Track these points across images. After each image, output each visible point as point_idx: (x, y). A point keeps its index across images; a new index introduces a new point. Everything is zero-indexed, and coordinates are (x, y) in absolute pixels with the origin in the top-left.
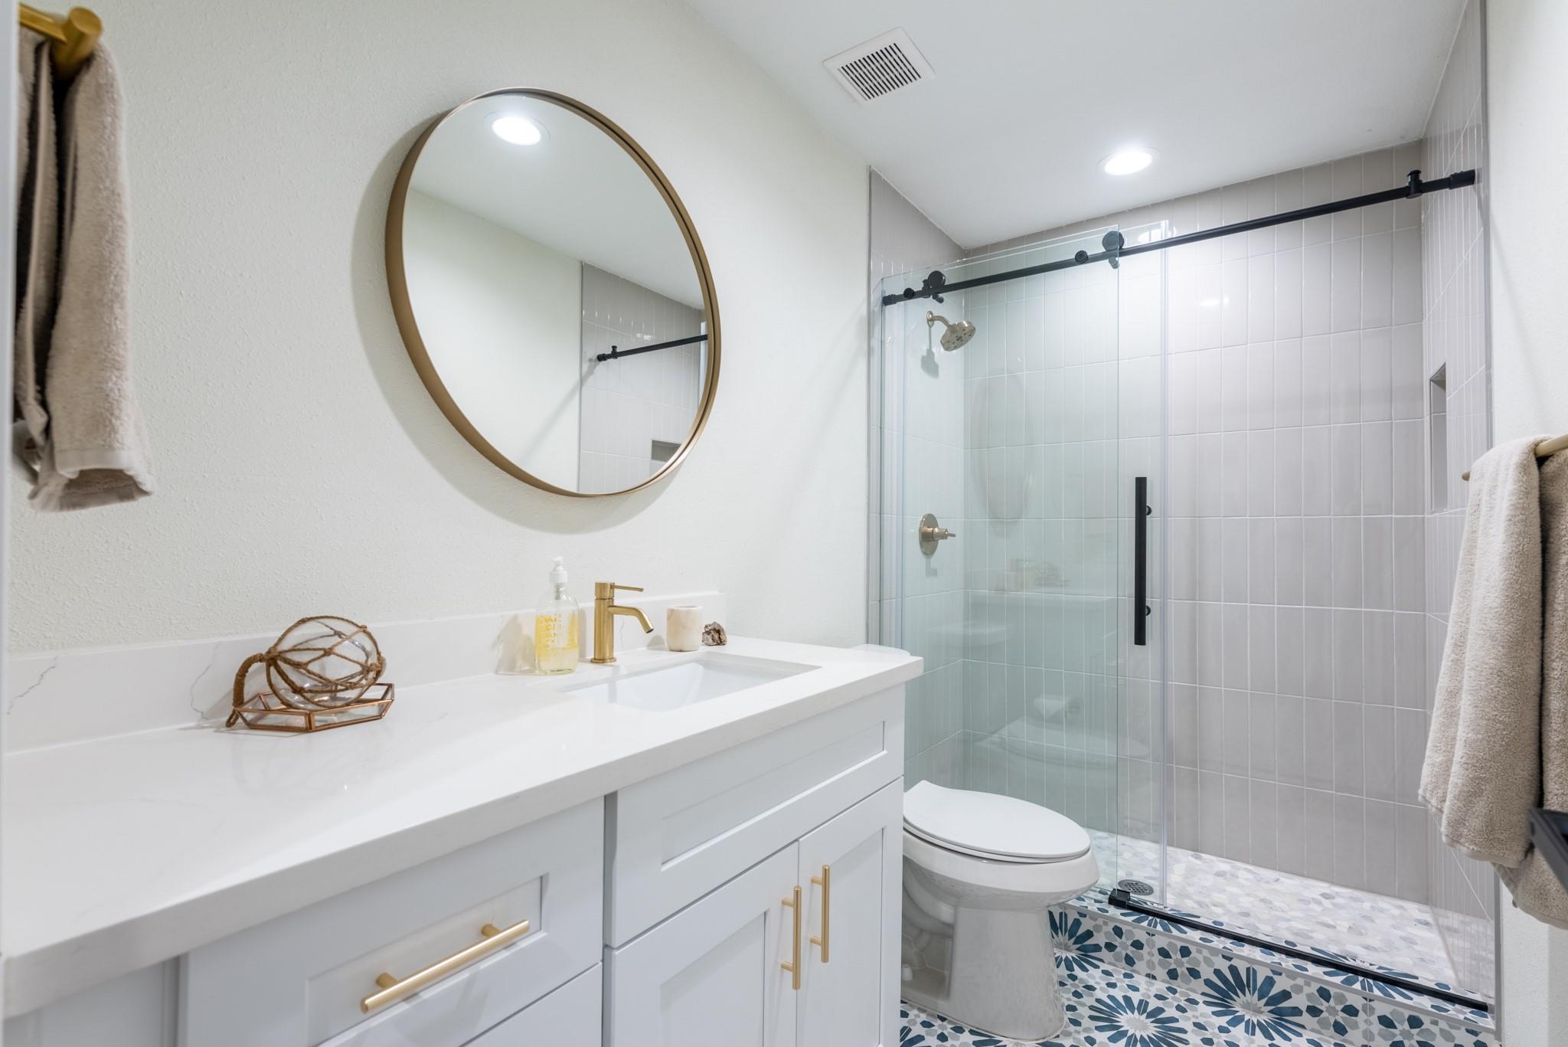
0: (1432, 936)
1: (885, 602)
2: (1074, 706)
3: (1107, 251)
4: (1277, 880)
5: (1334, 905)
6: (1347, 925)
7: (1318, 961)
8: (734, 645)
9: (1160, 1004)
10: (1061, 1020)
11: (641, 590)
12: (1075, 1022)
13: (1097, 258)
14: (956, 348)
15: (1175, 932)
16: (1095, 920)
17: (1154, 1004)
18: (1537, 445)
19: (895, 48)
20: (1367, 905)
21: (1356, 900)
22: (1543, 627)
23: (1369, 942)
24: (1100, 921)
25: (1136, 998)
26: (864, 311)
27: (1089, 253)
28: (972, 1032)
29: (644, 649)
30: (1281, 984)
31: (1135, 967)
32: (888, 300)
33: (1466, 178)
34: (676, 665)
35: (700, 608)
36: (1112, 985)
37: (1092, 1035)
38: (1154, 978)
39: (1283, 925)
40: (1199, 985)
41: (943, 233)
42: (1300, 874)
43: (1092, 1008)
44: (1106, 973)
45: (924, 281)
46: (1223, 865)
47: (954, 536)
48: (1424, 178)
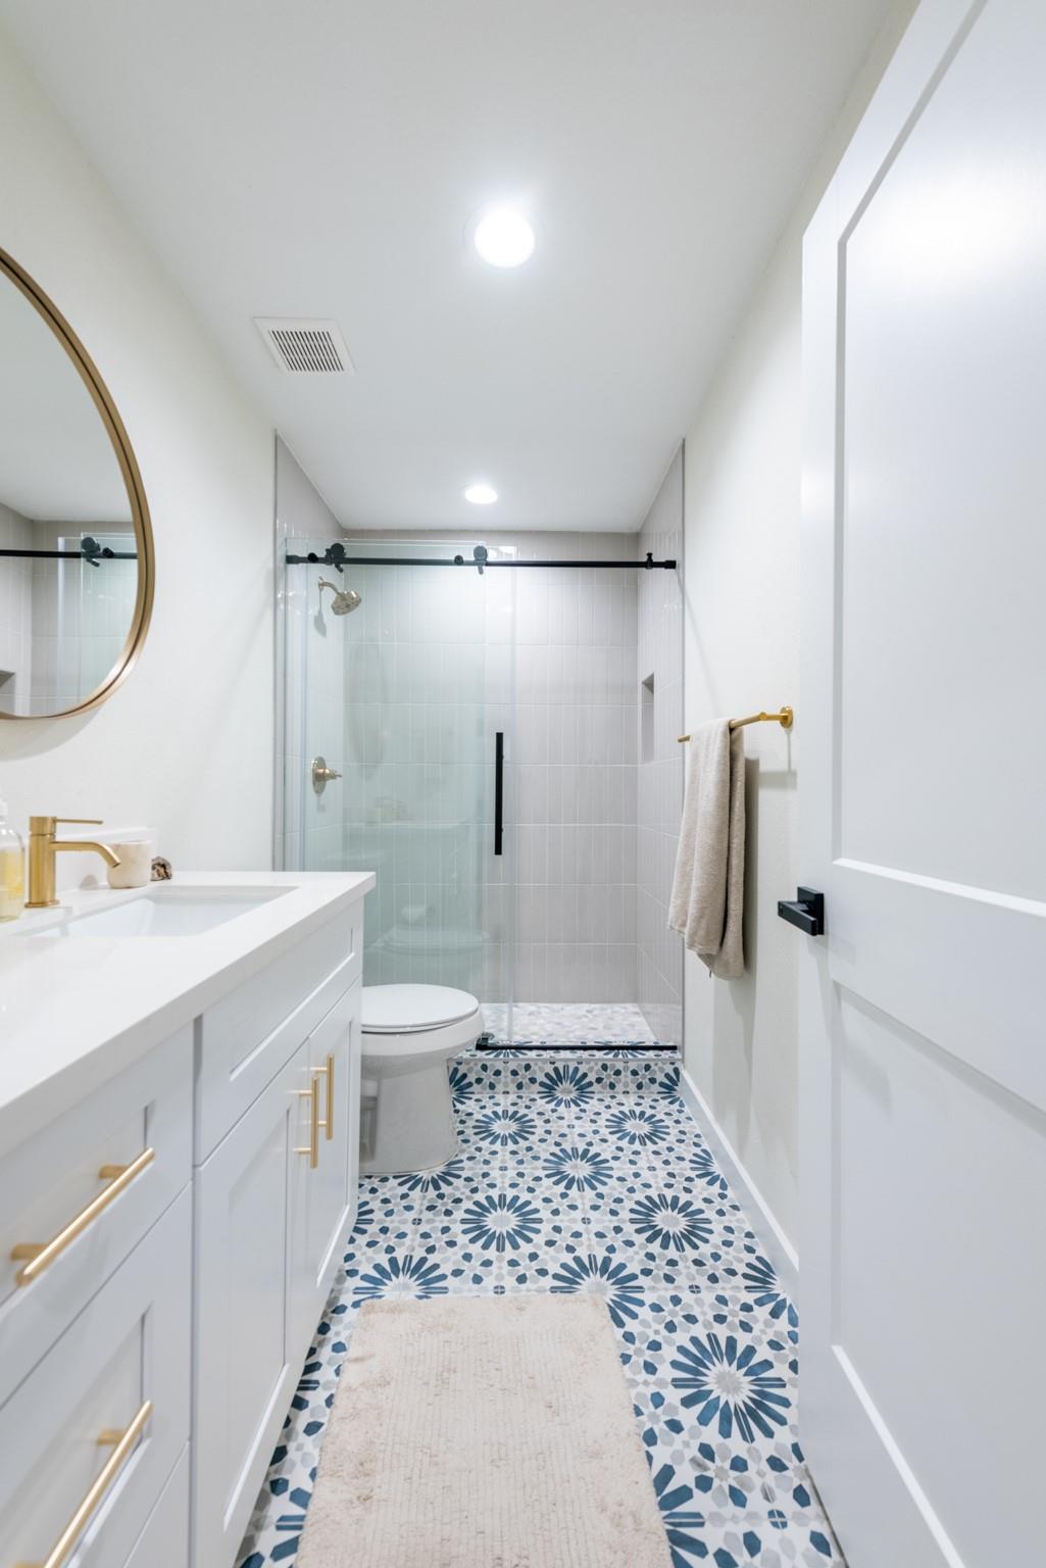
0: (640, 1019)
1: (288, 835)
2: (431, 911)
3: (477, 560)
4: (562, 1009)
5: (595, 1016)
6: (602, 1025)
7: (599, 1048)
8: (179, 877)
9: (515, 1108)
10: (457, 1142)
11: (100, 823)
12: (466, 1141)
13: (469, 564)
14: (344, 613)
15: (521, 1056)
16: (468, 1064)
17: (511, 1110)
18: (730, 723)
19: (326, 336)
20: (609, 1011)
21: (603, 1009)
22: (730, 821)
23: (614, 1032)
24: (472, 1065)
25: (499, 1110)
26: (271, 565)
27: (464, 559)
28: (395, 1177)
29: (76, 890)
30: (583, 1069)
31: (496, 1090)
32: (291, 560)
33: (671, 565)
34: (127, 902)
35: (148, 842)
36: (483, 1107)
37: (479, 1145)
38: (508, 1093)
39: (571, 1035)
40: (536, 1087)
41: (329, 510)
42: (574, 1002)
43: (474, 1127)
44: (478, 1100)
45: (327, 550)
46: (532, 1008)
47: (340, 776)
48: (655, 559)
